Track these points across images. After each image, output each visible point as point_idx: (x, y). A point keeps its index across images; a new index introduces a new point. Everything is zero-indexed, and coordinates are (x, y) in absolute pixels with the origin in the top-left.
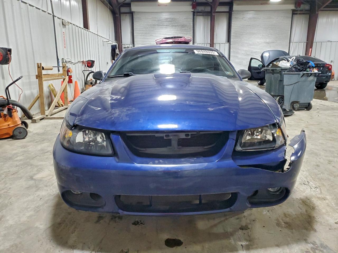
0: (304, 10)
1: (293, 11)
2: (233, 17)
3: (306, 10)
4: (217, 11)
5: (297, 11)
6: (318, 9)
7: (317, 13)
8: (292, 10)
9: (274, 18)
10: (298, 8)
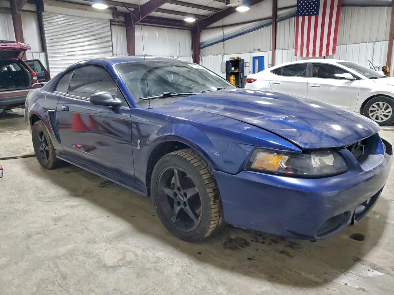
0: (120, 22)
1: (111, 21)
2: (45, 19)
3: (122, 22)
4: (23, 9)
5: (115, 22)
6: (134, 23)
7: (133, 26)
8: (109, 20)
9: (93, 27)
10: (116, 19)
